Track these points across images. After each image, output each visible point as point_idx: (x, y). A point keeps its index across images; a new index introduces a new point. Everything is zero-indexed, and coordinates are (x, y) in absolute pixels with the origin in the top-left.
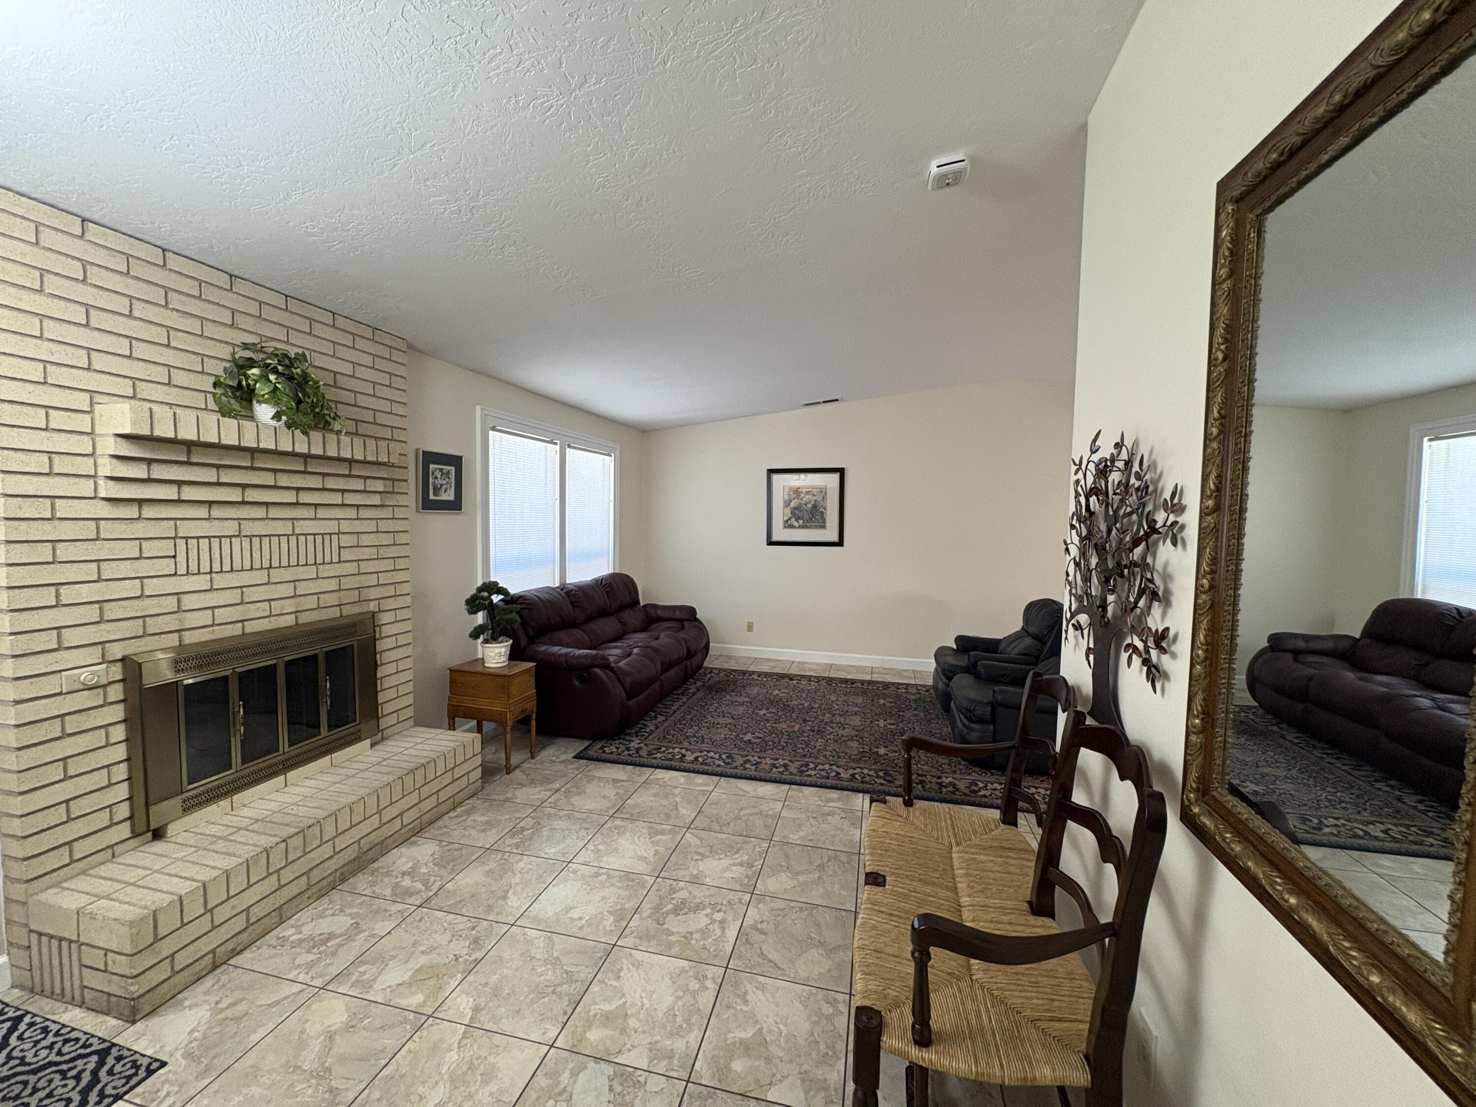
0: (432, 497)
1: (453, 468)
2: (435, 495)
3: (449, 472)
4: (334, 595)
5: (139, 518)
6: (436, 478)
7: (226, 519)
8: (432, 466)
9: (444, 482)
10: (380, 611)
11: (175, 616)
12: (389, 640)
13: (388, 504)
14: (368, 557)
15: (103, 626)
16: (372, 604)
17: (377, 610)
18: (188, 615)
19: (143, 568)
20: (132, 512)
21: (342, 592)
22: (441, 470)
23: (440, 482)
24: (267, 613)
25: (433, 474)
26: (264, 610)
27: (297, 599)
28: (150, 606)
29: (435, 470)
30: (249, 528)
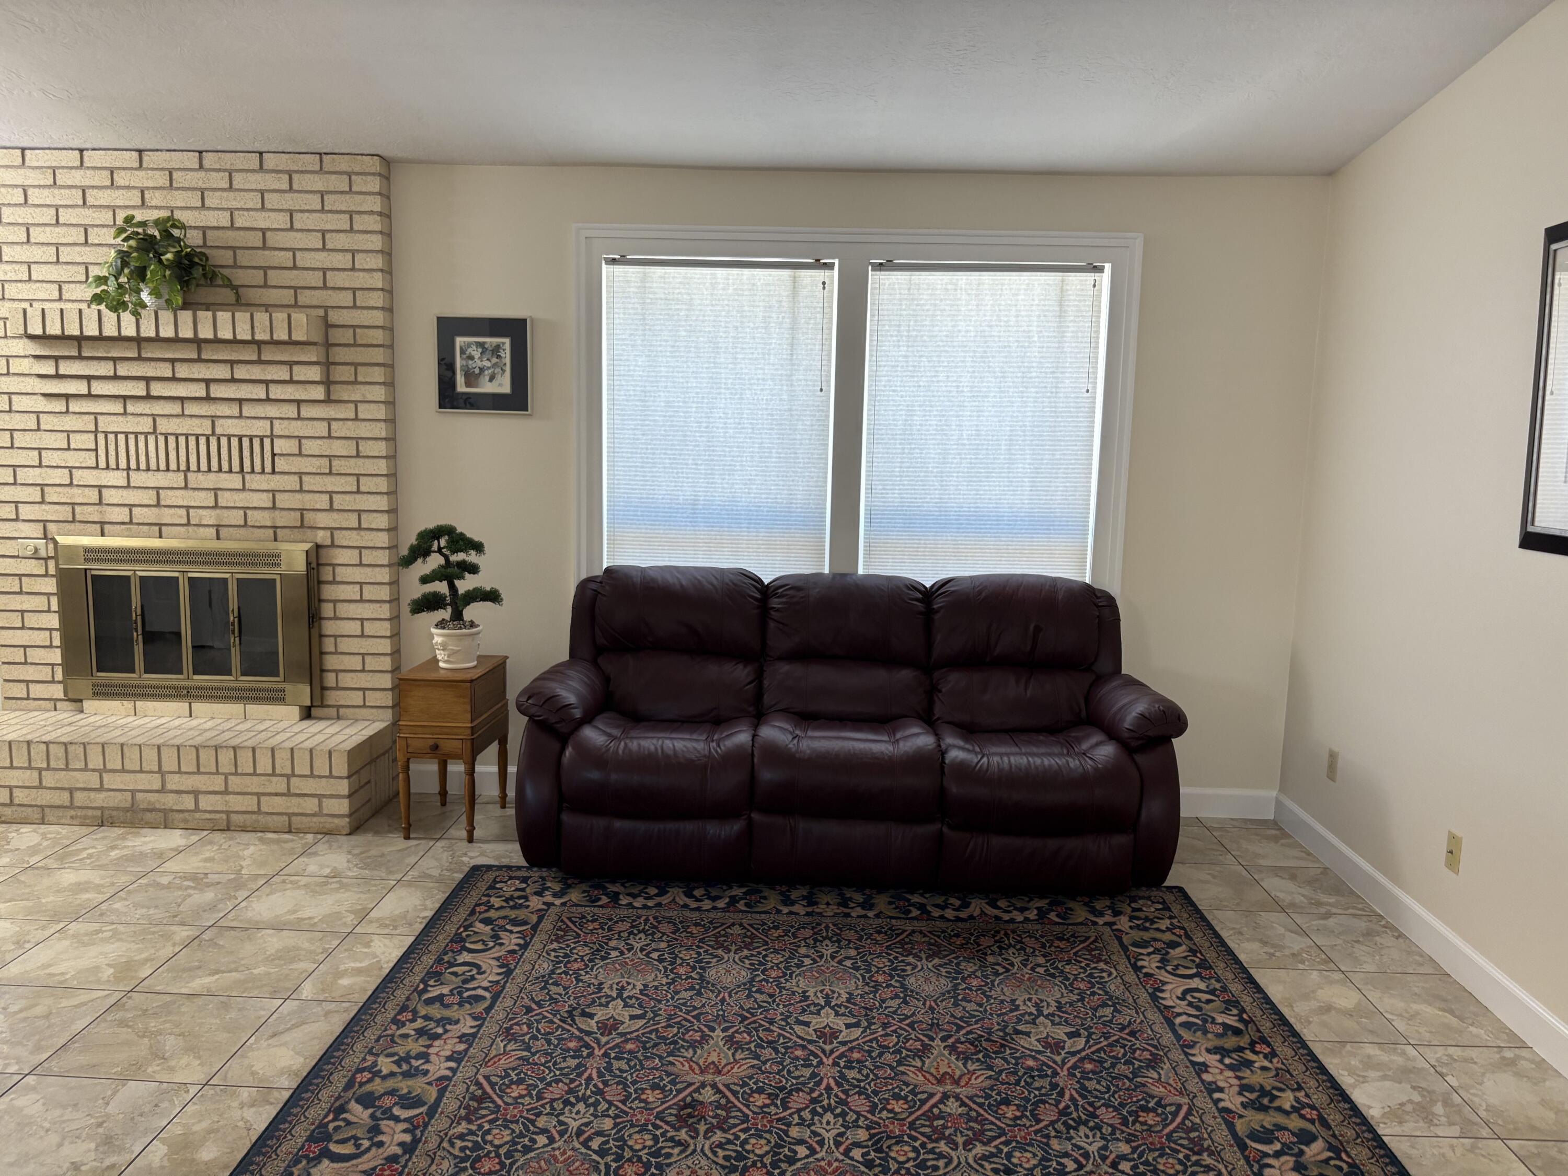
0: (461, 387)
1: (507, 341)
2: (468, 384)
3: (498, 347)
4: (266, 514)
5: (67, 412)
6: (471, 358)
7: (141, 415)
8: (460, 341)
9: (488, 364)
10: (333, 545)
11: (97, 507)
12: (349, 588)
13: (346, 398)
14: (314, 471)
15: (44, 507)
16: (321, 534)
17: (328, 542)
18: (109, 509)
19: (72, 459)
20: (60, 406)
21: (277, 512)
22: (481, 345)
23: (479, 364)
24: (184, 521)
25: (463, 352)
26: (181, 517)
27: (218, 511)
28: (77, 495)
29: (469, 345)
30: (164, 426)
